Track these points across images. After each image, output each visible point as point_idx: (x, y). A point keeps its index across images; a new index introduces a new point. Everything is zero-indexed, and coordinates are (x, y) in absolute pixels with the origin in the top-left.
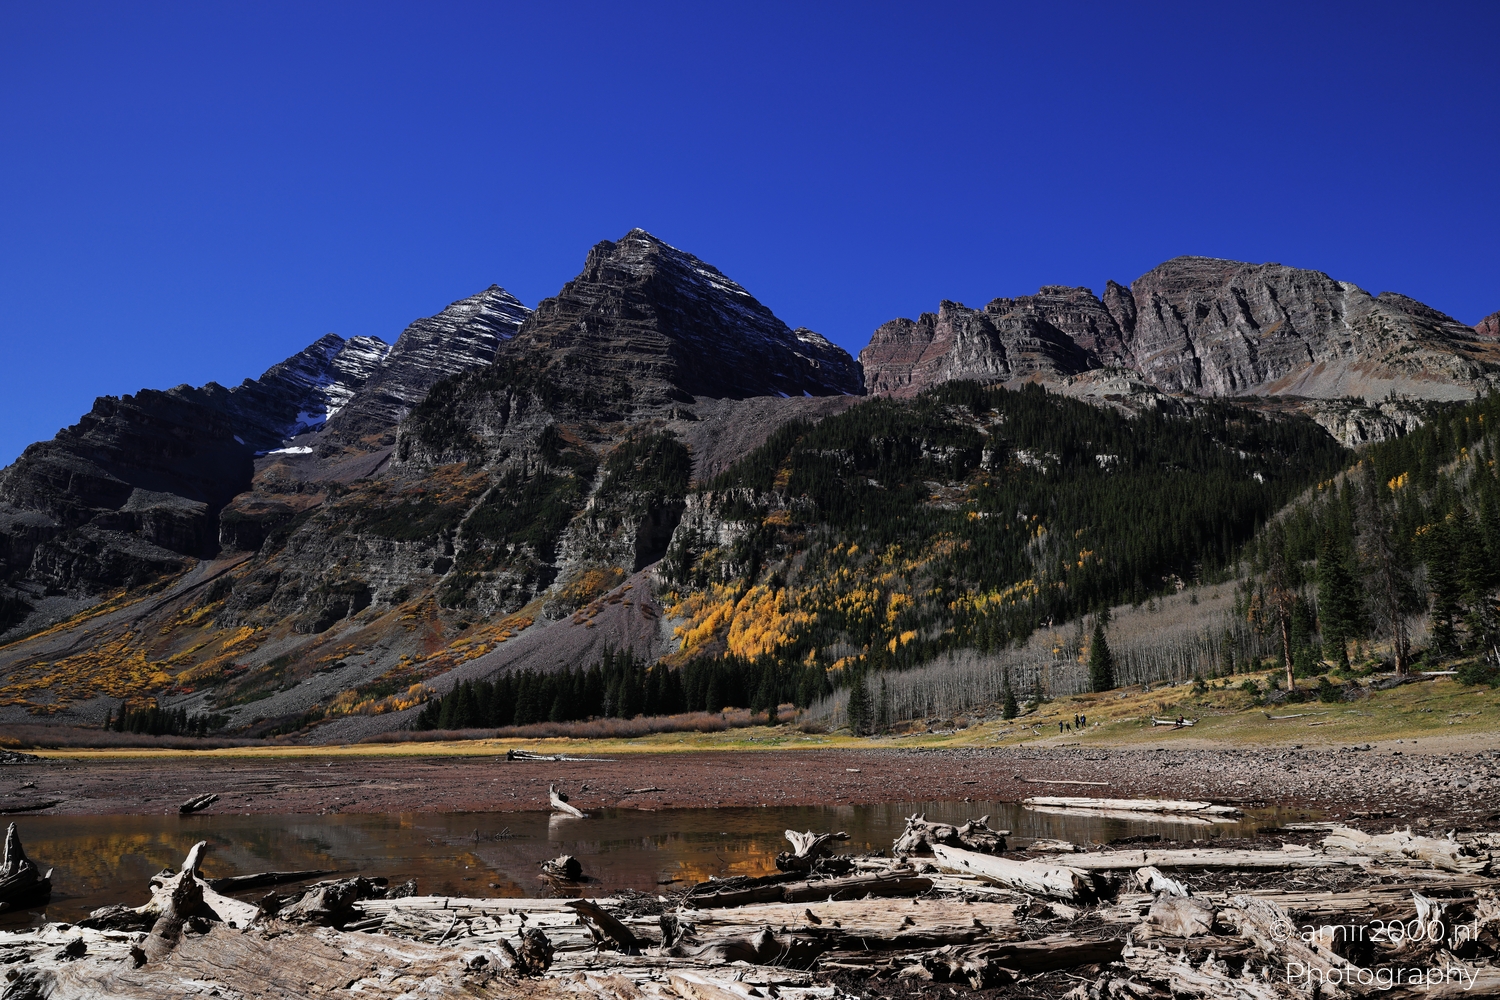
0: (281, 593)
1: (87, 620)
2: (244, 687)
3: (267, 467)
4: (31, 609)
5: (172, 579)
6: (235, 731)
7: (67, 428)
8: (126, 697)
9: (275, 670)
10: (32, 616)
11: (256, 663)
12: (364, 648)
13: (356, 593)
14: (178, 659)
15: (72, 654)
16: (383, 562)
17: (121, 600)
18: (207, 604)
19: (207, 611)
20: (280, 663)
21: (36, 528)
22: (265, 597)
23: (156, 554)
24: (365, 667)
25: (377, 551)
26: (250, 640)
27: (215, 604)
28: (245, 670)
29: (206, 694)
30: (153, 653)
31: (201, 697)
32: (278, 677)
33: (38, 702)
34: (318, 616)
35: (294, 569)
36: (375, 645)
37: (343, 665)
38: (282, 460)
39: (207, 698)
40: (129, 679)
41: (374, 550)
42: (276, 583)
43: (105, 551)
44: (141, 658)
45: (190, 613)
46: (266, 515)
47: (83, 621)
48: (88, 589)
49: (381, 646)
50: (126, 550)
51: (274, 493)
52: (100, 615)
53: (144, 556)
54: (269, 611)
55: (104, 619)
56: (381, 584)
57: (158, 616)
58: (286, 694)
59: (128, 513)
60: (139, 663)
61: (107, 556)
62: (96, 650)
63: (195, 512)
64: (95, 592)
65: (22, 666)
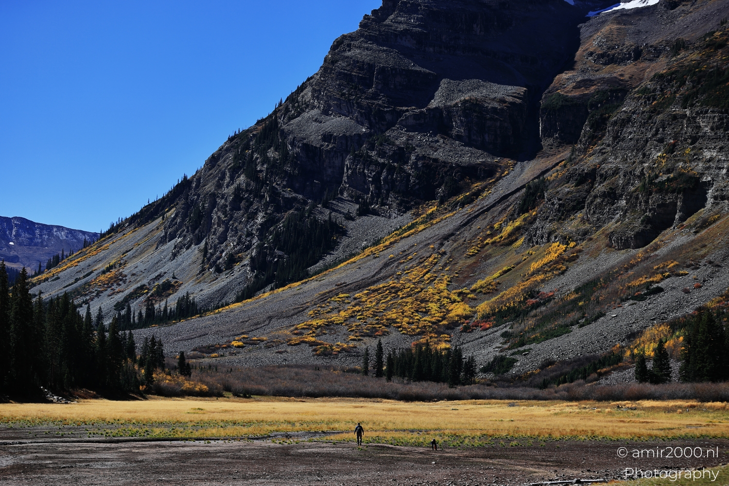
0: (595, 197)
1: (395, 242)
2: (546, 319)
3: (597, 30)
4: (344, 233)
5: (486, 187)
6: (520, 377)
7: (370, 14)
8: (419, 334)
9: (580, 299)
10: (345, 241)
11: (564, 290)
12: (688, 266)
13: (684, 191)
14: (481, 287)
15: (374, 283)
16: (721, 144)
17: (432, 216)
18: (519, 215)
19: (517, 224)
20: (587, 288)
21: (344, 136)
22: (579, 203)
23: (469, 156)
24: (687, 292)
25: (712, 129)
26: (560, 259)
27: (526, 215)
28: (550, 299)
29: (505, 330)
30: (457, 280)
31: (498, 334)
32: (581, 307)
33: (326, 340)
34: (638, 225)
35: (613, 163)
36: (703, 262)
37: (659, 290)
38: (616, 18)
39: (504, 335)
40: (427, 312)
41: (707, 129)
42: (593, 184)
43: (413, 158)
44: (442, 286)
45: (500, 229)
46: (592, 95)
47: (391, 243)
48: (399, 205)
49: (710, 262)
50: (435, 155)
51: (605, 64)
52: (408, 236)
53: (454, 160)
54: (583, 221)
55: (411, 241)
56: (717, 175)
57: (466, 234)
58: (585, 329)
59: (436, 108)
60: (440, 292)
61: (415, 164)
62: (398, 278)
63: (510, 99)
64: (408, 209)
65: (324, 298)
